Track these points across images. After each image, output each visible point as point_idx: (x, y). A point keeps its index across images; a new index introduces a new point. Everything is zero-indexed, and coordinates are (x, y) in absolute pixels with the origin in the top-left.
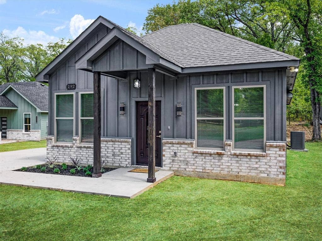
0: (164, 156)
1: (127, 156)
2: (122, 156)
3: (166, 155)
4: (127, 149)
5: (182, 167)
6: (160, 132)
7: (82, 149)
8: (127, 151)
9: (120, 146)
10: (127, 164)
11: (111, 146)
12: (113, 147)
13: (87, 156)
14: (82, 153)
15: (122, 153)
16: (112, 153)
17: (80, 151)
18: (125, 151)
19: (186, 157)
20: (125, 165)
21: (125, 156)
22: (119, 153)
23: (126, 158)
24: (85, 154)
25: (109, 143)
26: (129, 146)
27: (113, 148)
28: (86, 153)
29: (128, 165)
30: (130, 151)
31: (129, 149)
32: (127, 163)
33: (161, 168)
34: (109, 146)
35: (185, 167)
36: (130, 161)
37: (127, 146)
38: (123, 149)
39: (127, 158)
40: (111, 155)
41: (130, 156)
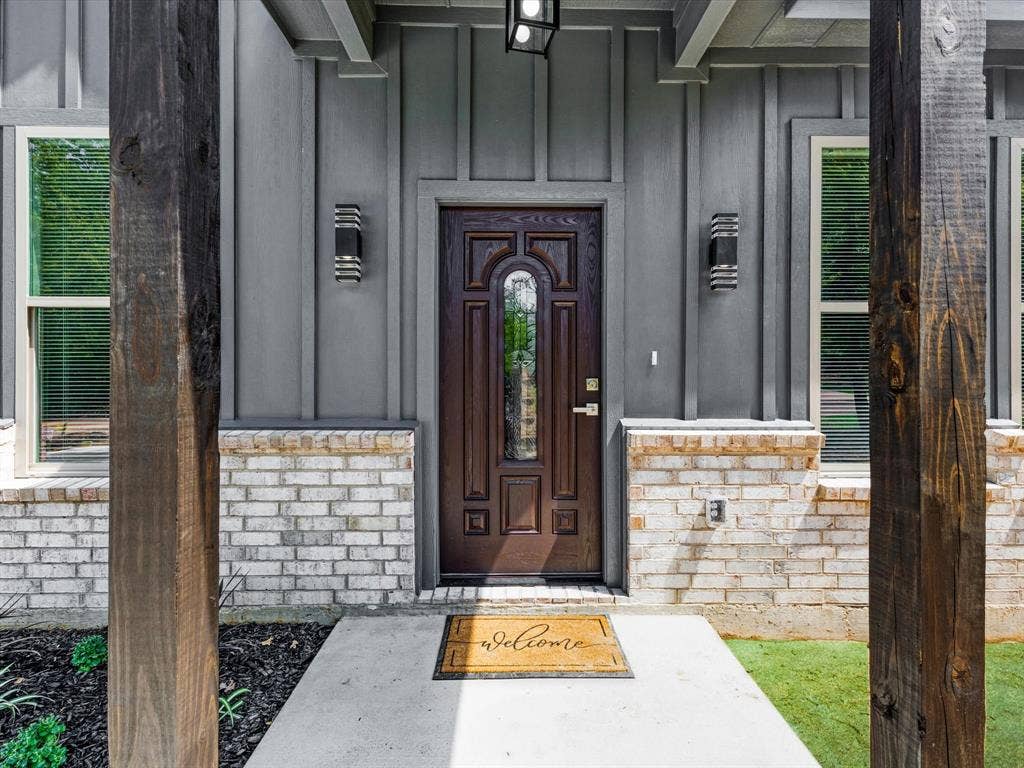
0: (640, 524)
1: (392, 539)
2: (349, 538)
3: (650, 523)
4: (388, 494)
5: (747, 582)
6: (592, 385)
7: (41, 510)
8: (389, 509)
9: (339, 478)
10: (386, 593)
11: (272, 479)
12: (282, 484)
13: (83, 555)
14: (34, 540)
15: (352, 524)
16: (280, 525)
17: (25, 525)
18: (373, 508)
19: (775, 523)
20: (377, 598)
21: (374, 539)
22: (329, 524)
23: (380, 554)
24: (57, 541)
25: (253, 463)
26: (406, 478)
27: (285, 494)
28: (74, 535)
29: (397, 597)
30: (407, 507)
31: (401, 494)
32: (389, 582)
33: (621, 599)
34: (256, 479)
35: (766, 582)
36: (410, 569)
37: (388, 478)
38: (362, 494)
39: (390, 553)
40: (274, 539)
41: (410, 538)
